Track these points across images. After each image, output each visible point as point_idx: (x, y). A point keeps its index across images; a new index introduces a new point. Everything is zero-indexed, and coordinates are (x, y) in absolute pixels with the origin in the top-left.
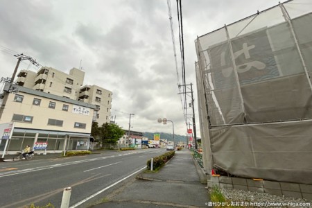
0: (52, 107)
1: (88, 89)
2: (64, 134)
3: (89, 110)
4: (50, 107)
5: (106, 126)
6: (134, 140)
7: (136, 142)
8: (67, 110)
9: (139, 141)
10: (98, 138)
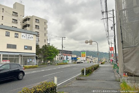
0: (8, 35)
1: (29, 19)
2: (18, 54)
3: (32, 36)
4: (6, 35)
5: (45, 47)
6: (66, 57)
7: (67, 58)
8: (18, 37)
9: (70, 57)
10: (40, 56)
